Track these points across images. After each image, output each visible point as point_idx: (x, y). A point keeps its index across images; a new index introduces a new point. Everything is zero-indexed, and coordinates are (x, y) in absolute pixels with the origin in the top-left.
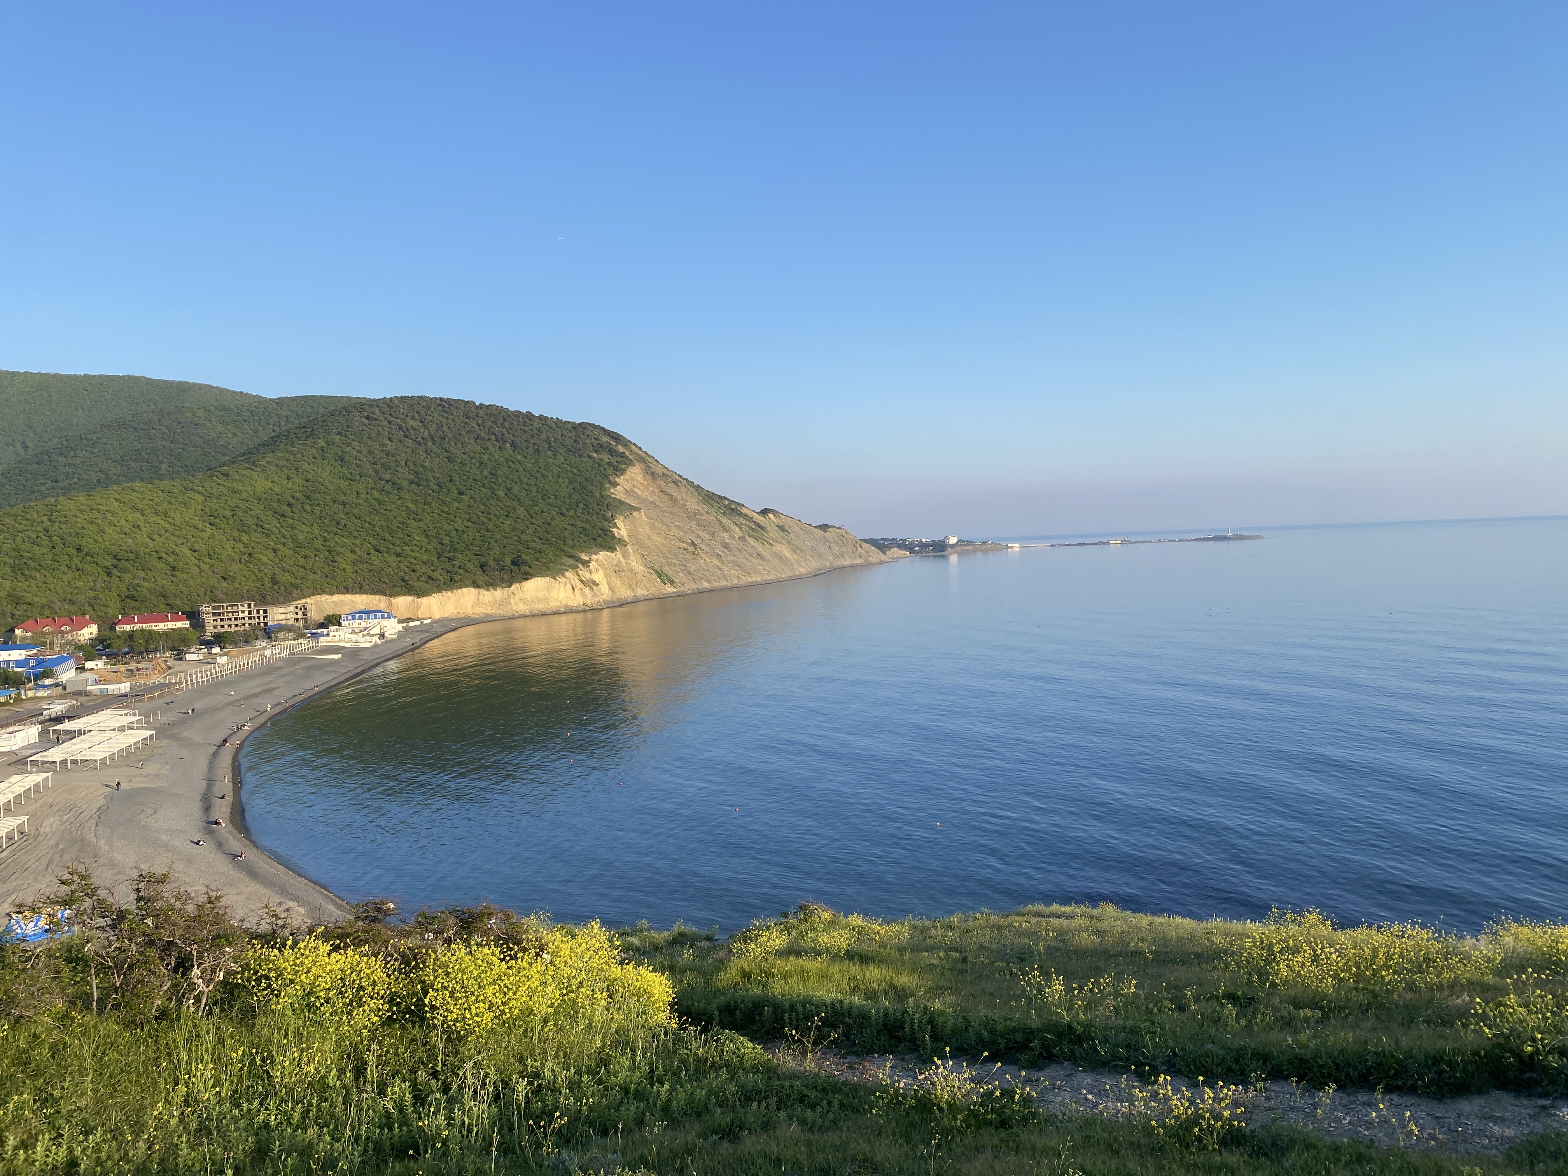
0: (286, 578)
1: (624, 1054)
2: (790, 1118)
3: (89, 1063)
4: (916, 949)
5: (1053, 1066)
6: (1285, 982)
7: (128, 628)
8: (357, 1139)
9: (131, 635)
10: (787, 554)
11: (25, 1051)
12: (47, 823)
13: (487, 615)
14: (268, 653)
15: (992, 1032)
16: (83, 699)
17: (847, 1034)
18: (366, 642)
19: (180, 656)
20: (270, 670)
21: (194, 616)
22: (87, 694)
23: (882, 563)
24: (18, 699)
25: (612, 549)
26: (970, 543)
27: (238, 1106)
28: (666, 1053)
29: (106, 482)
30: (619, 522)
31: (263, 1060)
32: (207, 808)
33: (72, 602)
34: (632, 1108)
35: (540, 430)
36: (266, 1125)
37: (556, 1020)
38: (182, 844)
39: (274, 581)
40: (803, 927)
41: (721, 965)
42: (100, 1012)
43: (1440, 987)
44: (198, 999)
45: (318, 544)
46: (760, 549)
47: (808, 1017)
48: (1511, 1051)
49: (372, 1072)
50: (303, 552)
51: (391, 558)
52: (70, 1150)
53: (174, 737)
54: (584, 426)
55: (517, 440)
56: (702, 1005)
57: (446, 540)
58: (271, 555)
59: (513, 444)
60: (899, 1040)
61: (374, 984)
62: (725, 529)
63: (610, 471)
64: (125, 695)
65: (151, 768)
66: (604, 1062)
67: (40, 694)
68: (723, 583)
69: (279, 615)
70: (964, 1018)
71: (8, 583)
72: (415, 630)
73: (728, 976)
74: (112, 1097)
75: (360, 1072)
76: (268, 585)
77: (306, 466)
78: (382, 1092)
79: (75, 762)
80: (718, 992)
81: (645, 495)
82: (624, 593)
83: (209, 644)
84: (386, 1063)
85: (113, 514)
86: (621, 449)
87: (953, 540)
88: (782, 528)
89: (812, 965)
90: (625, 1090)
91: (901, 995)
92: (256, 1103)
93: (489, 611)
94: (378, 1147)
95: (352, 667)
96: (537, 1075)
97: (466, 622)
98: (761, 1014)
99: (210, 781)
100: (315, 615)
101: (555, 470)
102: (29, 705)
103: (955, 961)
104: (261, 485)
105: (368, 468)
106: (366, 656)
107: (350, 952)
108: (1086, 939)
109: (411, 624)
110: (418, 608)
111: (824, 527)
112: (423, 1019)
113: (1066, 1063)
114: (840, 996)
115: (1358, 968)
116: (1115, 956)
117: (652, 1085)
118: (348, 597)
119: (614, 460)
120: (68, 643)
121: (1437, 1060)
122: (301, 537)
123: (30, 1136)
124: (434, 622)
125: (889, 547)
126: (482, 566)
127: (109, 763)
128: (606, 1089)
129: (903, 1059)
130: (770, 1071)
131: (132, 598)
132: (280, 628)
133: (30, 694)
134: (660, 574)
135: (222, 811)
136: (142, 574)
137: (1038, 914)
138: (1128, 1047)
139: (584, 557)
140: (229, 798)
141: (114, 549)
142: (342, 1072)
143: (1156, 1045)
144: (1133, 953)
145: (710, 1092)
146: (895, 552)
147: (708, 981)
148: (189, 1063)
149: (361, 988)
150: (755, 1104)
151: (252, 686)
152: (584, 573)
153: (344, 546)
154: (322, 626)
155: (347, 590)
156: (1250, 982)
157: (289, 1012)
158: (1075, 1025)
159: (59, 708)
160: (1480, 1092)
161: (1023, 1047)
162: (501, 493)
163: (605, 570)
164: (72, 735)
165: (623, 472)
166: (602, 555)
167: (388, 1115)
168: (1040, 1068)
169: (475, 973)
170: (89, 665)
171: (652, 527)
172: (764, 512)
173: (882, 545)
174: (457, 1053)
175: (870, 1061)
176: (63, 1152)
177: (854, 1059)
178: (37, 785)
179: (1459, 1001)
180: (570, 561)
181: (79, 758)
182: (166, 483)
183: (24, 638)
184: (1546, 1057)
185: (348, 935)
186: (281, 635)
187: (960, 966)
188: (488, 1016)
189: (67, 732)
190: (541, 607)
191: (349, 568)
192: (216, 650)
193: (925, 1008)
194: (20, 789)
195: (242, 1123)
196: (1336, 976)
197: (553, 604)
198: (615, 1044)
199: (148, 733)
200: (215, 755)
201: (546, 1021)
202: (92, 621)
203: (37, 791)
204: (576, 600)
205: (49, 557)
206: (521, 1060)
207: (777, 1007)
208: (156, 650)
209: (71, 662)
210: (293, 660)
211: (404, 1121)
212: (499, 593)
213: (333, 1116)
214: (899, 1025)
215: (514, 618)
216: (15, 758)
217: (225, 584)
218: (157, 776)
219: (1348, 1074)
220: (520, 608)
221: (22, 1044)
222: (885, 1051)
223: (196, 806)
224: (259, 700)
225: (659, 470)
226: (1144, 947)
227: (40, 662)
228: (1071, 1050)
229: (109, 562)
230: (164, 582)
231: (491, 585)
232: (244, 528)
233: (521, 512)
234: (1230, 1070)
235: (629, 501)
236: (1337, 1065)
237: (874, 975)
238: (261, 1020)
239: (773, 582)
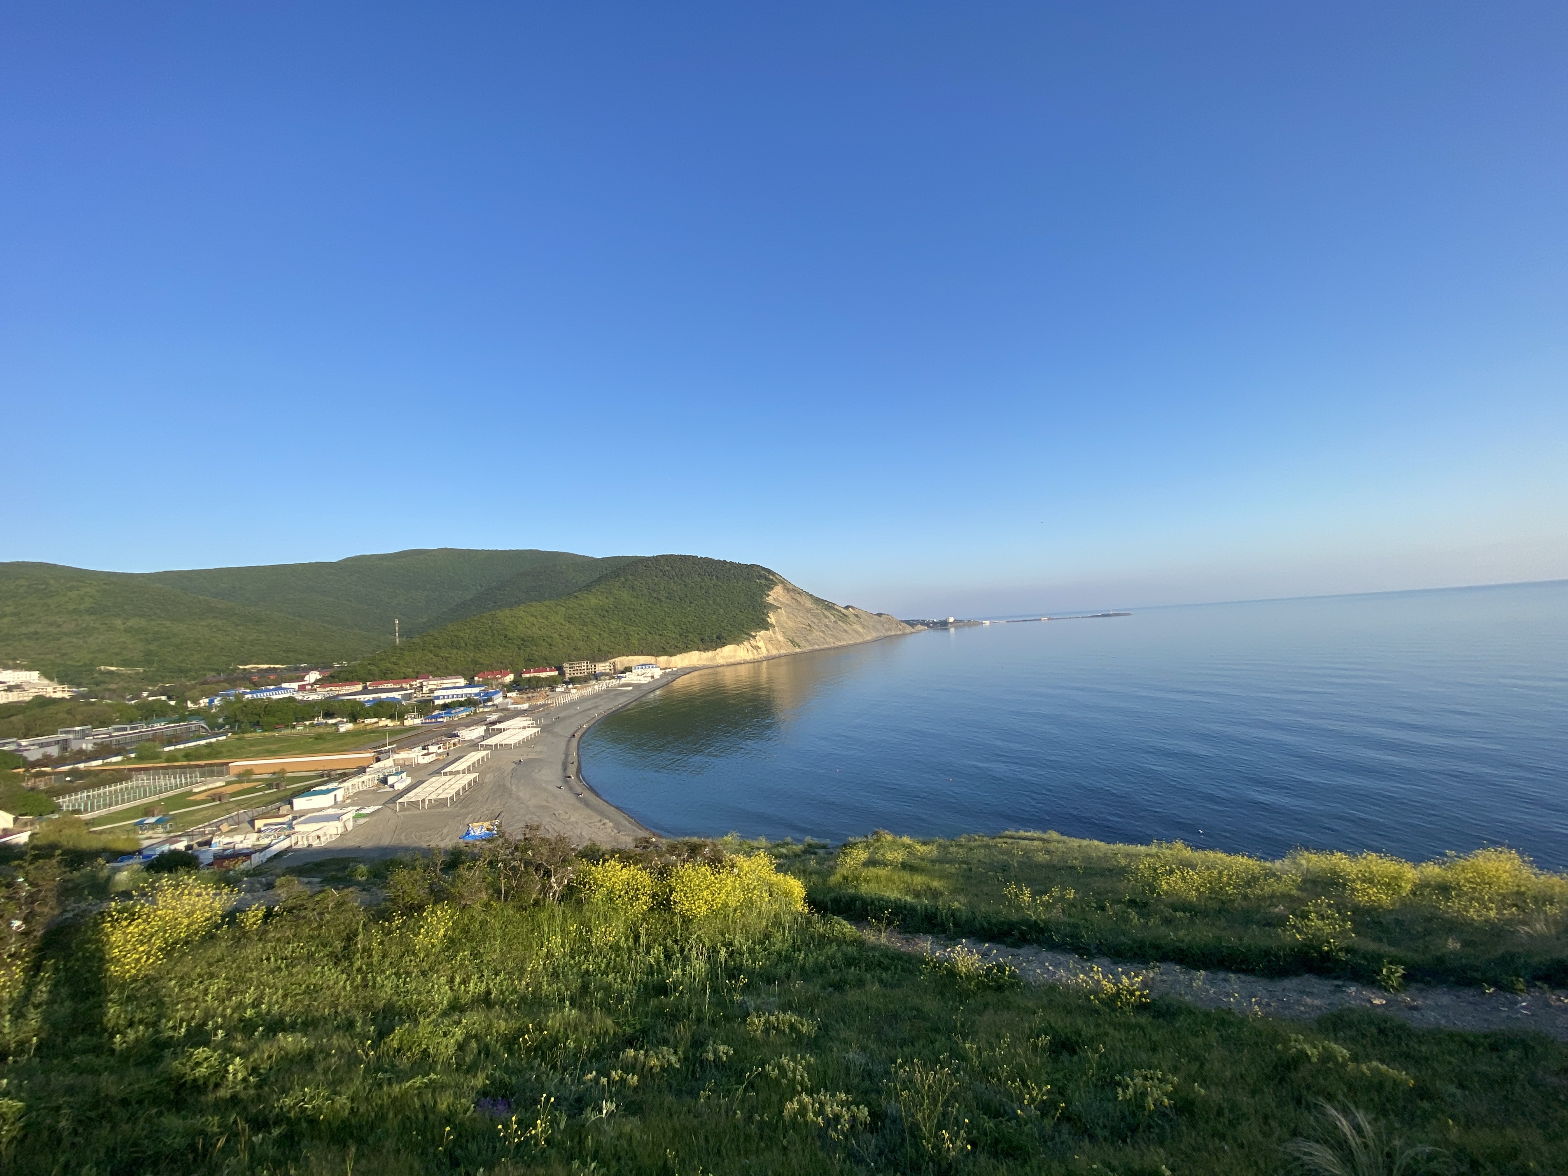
0: (605, 648)
1: (779, 931)
2: (873, 977)
3: (499, 932)
4: (941, 861)
5: (1027, 947)
6: (1166, 893)
7: (528, 675)
8: (635, 981)
9: (529, 679)
10: (860, 630)
11: (467, 925)
12: (488, 776)
13: (704, 665)
14: (596, 687)
15: (989, 923)
16: (506, 712)
17: (904, 920)
18: (645, 681)
19: (553, 690)
20: (597, 696)
21: (560, 669)
22: (507, 709)
23: (912, 633)
24: (475, 713)
25: (767, 629)
26: (961, 621)
27: (573, 958)
28: (802, 930)
29: (518, 603)
30: (771, 615)
31: (587, 932)
32: (565, 769)
33: (502, 663)
34: (784, 967)
35: (730, 569)
36: (587, 971)
37: (742, 910)
38: (552, 788)
39: (599, 650)
40: (876, 845)
41: (832, 871)
42: (506, 900)
43: (1264, 898)
44: (554, 894)
45: (621, 631)
46: (845, 627)
47: (881, 909)
48: (1314, 948)
49: (643, 939)
50: (614, 635)
51: (657, 637)
52: (488, 984)
53: (549, 732)
54: (752, 566)
55: (719, 575)
56: (821, 897)
57: (684, 627)
58: (598, 636)
59: (717, 577)
60: (935, 925)
61: (645, 887)
62: (826, 617)
63: (766, 589)
64: (526, 710)
65: (539, 748)
66: (767, 936)
67: (486, 710)
68: (826, 646)
69: (602, 667)
70: (973, 913)
71: (472, 654)
72: (669, 674)
73: (834, 879)
74: (509, 953)
75: (637, 938)
76: (596, 652)
77: (615, 592)
78: (648, 953)
79: (501, 745)
80: (831, 889)
81: (784, 600)
82: (774, 652)
83: (567, 683)
84: (651, 934)
85: (522, 618)
86: (771, 577)
87: (951, 620)
88: (856, 616)
89: (882, 872)
90: (779, 954)
91: (935, 894)
92: (583, 957)
93: (705, 663)
94: (646, 985)
95: (637, 694)
96: (731, 944)
97: (695, 669)
98: (855, 906)
99: (567, 755)
100: (619, 667)
101: (738, 589)
102: (480, 716)
103: (965, 870)
104: (594, 601)
105: (646, 592)
106: (644, 688)
107: (632, 868)
108: (1042, 857)
109: (667, 671)
110: (670, 662)
111: (880, 615)
112: (670, 908)
113: (1035, 945)
114: (899, 896)
115: (1211, 884)
116: (1060, 869)
117: (795, 952)
118: (636, 657)
119: (767, 583)
120: (500, 684)
121: (1267, 953)
122: (613, 627)
123: (468, 976)
124: (679, 669)
125: (916, 625)
126: (702, 640)
127: (518, 746)
128: (769, 954)
129: (937, 937)
130: (860, 944)
131: (530, 660)
132: (603, 674)
133: (481, 710)
134: (792, 642)
135: (572, 770)
136: (535, 648)
137: (1012, 837)
138: (1072, 936)
139: (753, 634)
140: (576, 764)
141: (522, 636)
142: (627, 940)
143: (1089, 937)
144: (1070, 867)
145: (827, 958)
146: (920, 627)
147: (825, 881)
148: (549, 933)
149: (638, 889)
150: (853, 968)
151: (588, 705)
152: (753, 642)
153: (634, 631)
154: (623, 672)
155: (635, 654)
156: (1143, 892)
157: (600, 902)
158: (1039, 921)
159: (494, 717)
160: (1297, 974)
161: (1009, 933)
162: (711, 602)
163: (764, 640)
164: (500, 731)
165: (772, 589)
166: (762, 632)
167: (651, 965)
168: (1019, 947)
169: (698, 882)
170: (509, 695)
171: (788, 617)
172: (847, 607)
173: (912, 623)
174: (688, 929)
175: (918, 938)
176: (484, 986)
177: (908, 935)
178: (483, 757)
179: (1277, 910)
180: (746, 636)
181: (503, 743)
182: (547, 603)
183: (479, 681)
184: (1337, 954)
185: (631, 858)
186: (602, 678)
187: (968, 874)
188: (704, 908)
189: (498, 730)
190: (732, 661)
191: (636, 643)
192: (571, 686)
193: (949, 906)
194: (475, 759)
195: (575, 970)
196: (1197, 889)
197: (738, 659)
198: (774, 925)
199: (536, 730)
200: (569, 741)
201: (735, 910)
202: (511, 672)
203: (483, 760)
204: (749, 656)
205: (491, 641)
206: (723, 935)
207: (864, 901)
208: (542, 687)
209: (501, 694)
210: (608, 691)
211: (660, 971)
212: (710, 654)
213: (622, 966)
214: (935, 916)
215: (718, 666)
216: (473, 743)
217: (575, 652)
218: (541, 752)
219: (1211, 960)
220: (721, 661)
221: (466, 921)
222: (926, 932)
223: (560, 767)
224: (591, 712)
225: (791, 587)
226: (1076, 863)
227: (486, 694)
228: (1037, 937)
229: (519, 642)
230: (546, 652)
231: (706, 650)
232: (585, 624)
233: (721, 611)
234: (1136, 954)
235: (776, 604)
236: (1203, 954)
237: (918, 880)
238: (586, 907)
239: (852, 645)
